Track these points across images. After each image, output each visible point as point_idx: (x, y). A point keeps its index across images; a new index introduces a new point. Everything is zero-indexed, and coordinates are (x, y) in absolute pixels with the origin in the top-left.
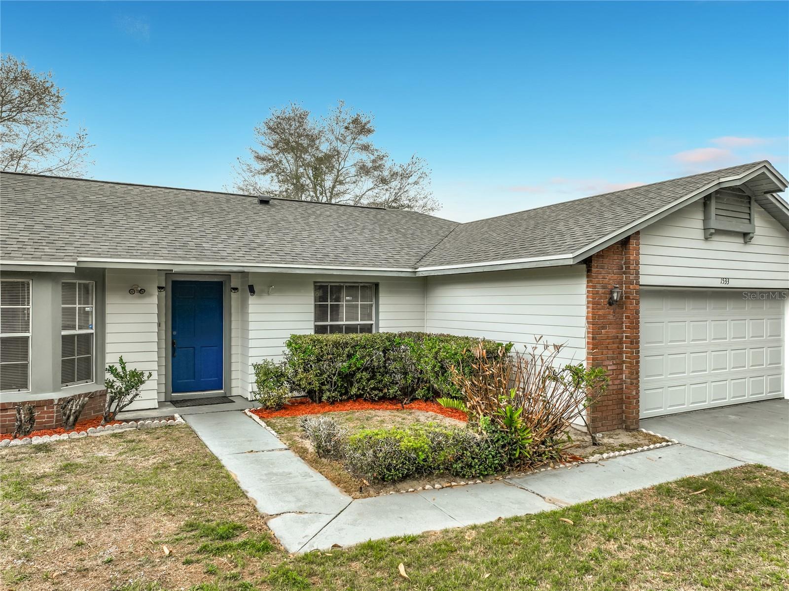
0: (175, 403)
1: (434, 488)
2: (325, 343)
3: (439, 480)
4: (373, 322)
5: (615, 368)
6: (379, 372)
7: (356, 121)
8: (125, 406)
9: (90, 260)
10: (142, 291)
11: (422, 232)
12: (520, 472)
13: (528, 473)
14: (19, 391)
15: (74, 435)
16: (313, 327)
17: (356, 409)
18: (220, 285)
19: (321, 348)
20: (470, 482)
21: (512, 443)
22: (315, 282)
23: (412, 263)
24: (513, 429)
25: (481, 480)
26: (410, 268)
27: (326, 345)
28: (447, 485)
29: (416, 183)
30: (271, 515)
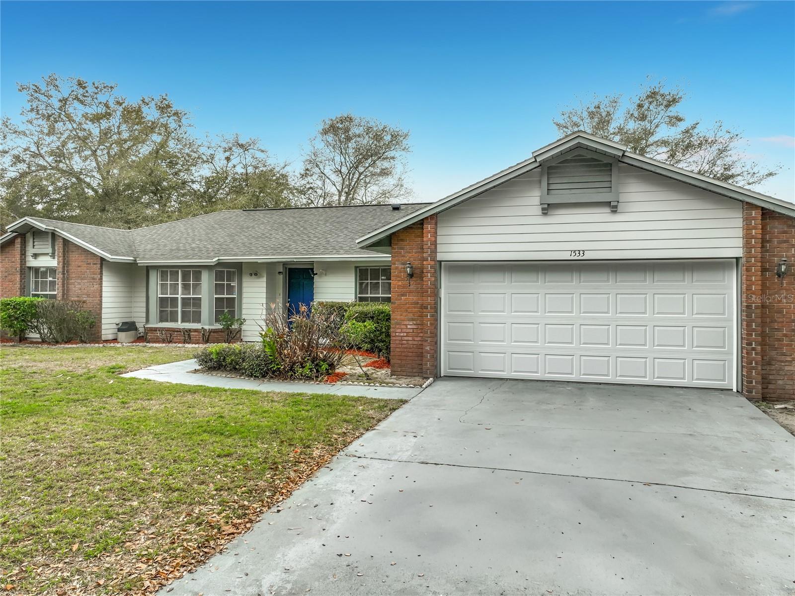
5: (415, 327)
10: (256, 274)
22: (355, 267)
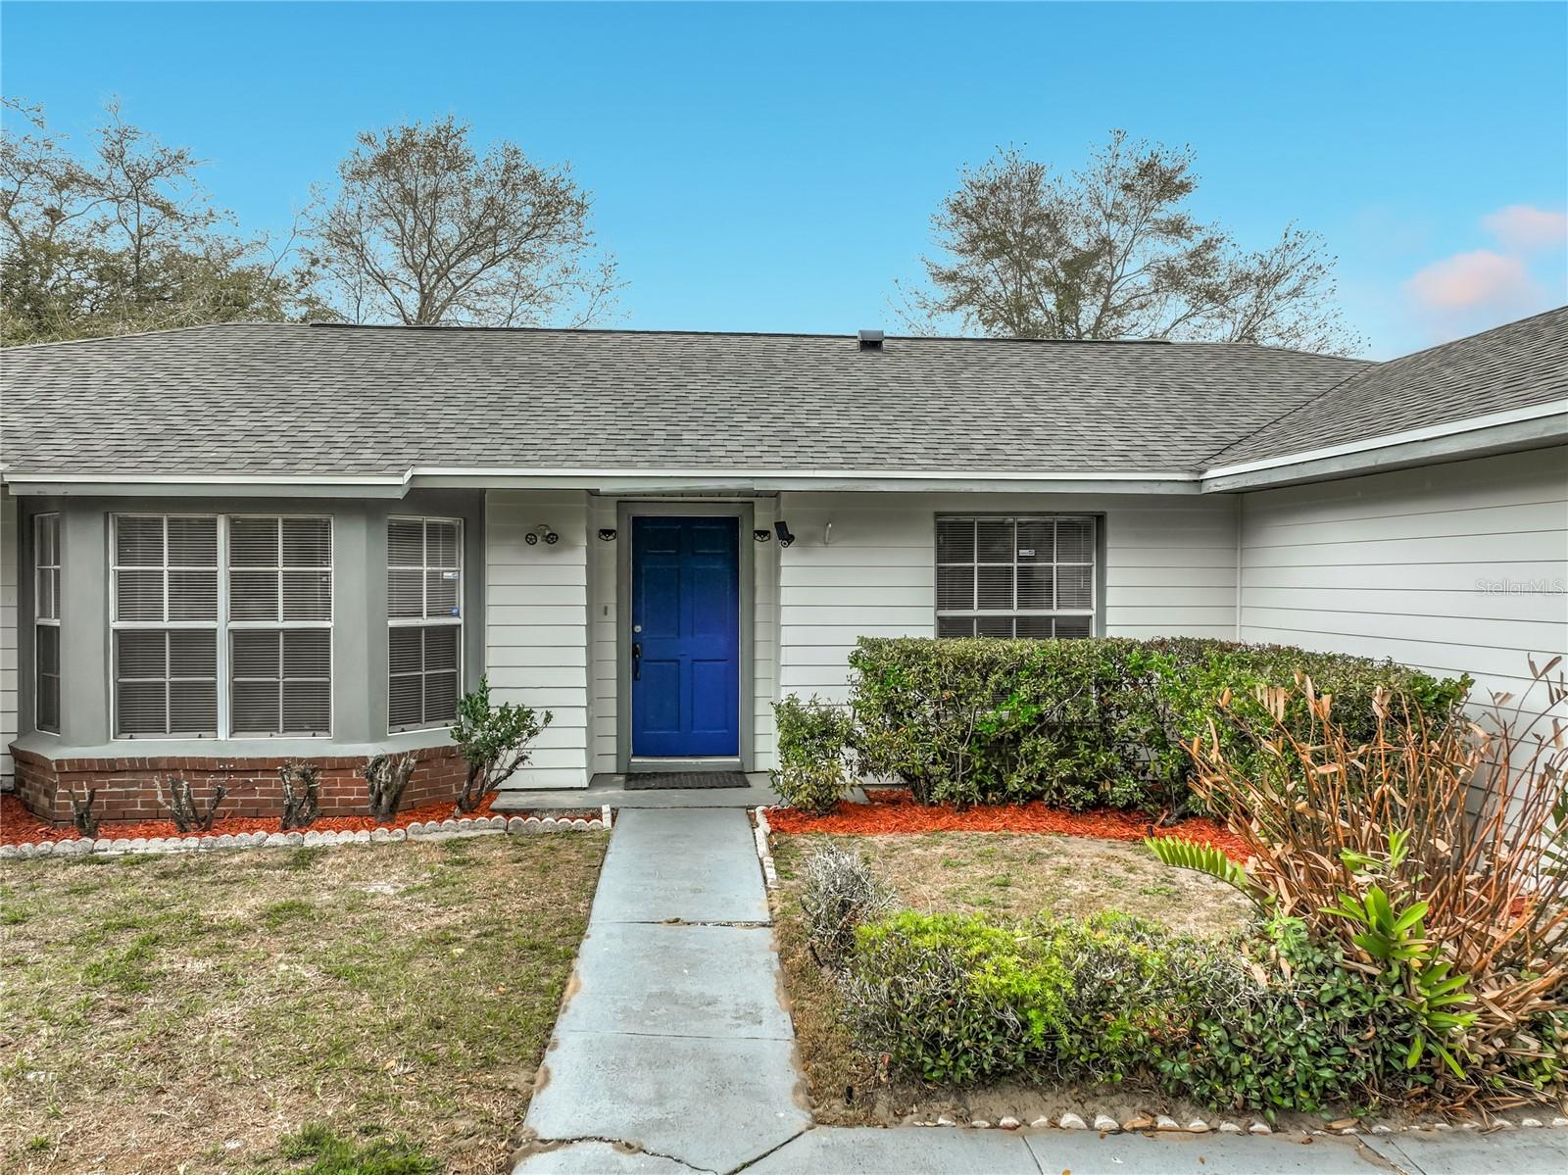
0: (633, 779)
1: (1091, 1127)
2: (934, 661)
3: (1114, 1100)
4: (1093, 613)
6: (1086, 739)
7: (1146, 170)
8: (499, 780)
9: (442, 472)
10: (552, 539)
11: (1252, 389)
12: (1430, 1117)
13: (1466, 1126)
14: (314, 735)
15: (382, 835)
16: (932, 621)
17: (1020, 829)
18: (733, 524)
19: (925, 671)
20: (1225, 1126)
21: (1388, 1016)
22: (938, 515)
23: (1194, 459)
24: (1396, 972)
25: (1267, 1121)
26: (1183, 471)
27: (939, 665)
28: (1139, 1122)
29: (1296, 292)
30: (543, 1141)
